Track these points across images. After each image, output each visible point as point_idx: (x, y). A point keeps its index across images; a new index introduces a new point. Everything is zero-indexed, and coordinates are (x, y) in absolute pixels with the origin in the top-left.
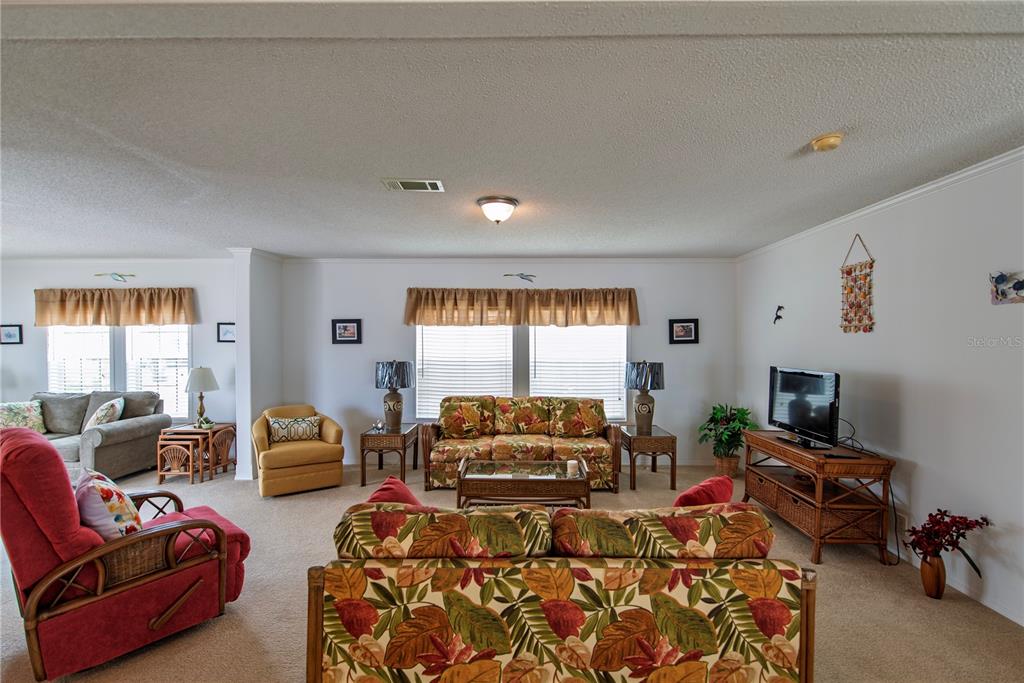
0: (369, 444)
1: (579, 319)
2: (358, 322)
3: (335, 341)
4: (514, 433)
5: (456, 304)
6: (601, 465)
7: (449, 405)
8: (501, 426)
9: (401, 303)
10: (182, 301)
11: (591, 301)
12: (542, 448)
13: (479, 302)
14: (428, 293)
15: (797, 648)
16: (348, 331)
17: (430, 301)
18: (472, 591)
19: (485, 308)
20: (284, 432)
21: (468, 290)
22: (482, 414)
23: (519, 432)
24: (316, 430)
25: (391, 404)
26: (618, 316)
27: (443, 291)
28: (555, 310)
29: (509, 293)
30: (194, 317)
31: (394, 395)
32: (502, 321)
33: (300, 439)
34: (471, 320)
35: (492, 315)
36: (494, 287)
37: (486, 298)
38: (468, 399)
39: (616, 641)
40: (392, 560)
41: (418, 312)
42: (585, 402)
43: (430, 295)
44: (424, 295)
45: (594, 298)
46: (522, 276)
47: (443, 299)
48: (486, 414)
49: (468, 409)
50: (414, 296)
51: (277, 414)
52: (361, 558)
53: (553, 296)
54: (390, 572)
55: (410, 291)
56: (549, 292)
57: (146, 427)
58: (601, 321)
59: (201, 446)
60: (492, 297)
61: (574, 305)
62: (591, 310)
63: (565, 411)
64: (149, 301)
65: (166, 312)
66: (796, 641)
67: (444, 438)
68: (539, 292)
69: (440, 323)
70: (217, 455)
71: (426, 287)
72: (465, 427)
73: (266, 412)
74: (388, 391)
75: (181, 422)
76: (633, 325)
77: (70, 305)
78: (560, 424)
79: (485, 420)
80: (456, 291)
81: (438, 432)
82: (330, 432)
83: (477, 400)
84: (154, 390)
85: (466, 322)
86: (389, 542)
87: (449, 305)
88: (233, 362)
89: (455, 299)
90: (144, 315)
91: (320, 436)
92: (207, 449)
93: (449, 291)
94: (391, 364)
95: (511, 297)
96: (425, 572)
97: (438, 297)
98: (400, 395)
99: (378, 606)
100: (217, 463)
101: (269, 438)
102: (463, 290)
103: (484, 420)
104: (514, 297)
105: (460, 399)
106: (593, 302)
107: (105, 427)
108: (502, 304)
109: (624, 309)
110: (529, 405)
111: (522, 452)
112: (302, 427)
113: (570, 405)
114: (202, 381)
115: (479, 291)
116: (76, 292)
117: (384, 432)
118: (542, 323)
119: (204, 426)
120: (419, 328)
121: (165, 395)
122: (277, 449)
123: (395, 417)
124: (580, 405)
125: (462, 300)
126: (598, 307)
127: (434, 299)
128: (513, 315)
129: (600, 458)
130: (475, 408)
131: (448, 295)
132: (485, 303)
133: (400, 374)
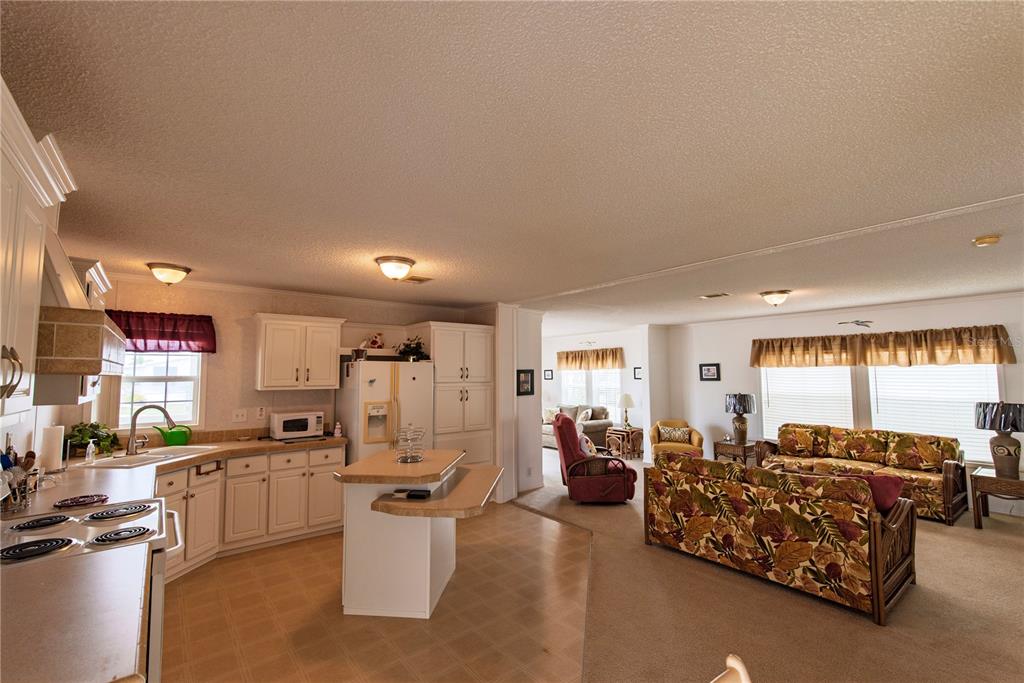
0: (720, 450)
1: (926, 358)
2: (717, 366)
3: (702, 379)
4: (845, 458)
5: (792, 349)
6: (928, 495)
7: (785, 430)
8: (832, 450)
9: (747, 351)
10: (616, 354)
11: (941, 341)
12: (861, 470)
13: (814, 348)
14: (768, 343)
15: (867, 551)
16: (712, 372)
17: (771, 348)
18: (700, 487)
19: (820, 352)
20: (667, 436)
21: (804, 338)
22: (816, 439)
23: (851, 457)
24: (687, 437)
25: (737, 424)
26: (977, 354)
27: (781, 340)
28: (895, 351)
29: (843, 339)
30: (623, 365)
31: (740, 419)
32: (839, 363)
33: (677, 441)
34: (808, 362)
35: (828, 358)
36: (828, 335)
37: (820, 343)
38: (804, 427)
39: (764, 523)
40: (672, 470)
41: (762, 357)
42: (923, 438)
43: (770, 345)
44: (765, 343)
45: (944, 338)
46: (857, 323)
47: (781, 347)
48: (820, 439)
49: (801, 434)
50: (757, 345)
51: (665, 424)
52: (661, 467)
53: (891, 339)
54: (670, 473)
55: (754, 341)
56: (886, 336)
57: (600, 426)
58: (953, 359)
59: (626, 440)
60: (826, 343)
61: (918, 345)
62: (942, 349)
63: (899, 444)
64: (601, 355)
65: (610, 360)
66: (866, 547)
67: (780, 454)
68: (877, 337)
69: (779, 364)
70: (634, 446)
71: (768, 337)
72: (798, 447)
73: (658, 423)
74: (735, 415)
75: (617, 425)
76: (1005, 363)
77: (570, 359)
78: (894, 456)
79: (819, 444)
80: (793, 339)
81: (774, 448)
82: (695, 439)
83: (812, 428)
84: (605, 406)
85: (803, 364)
86: (672, 464)
87: (786, 351)
88: (641, 393)
89: (792, 346)
90: (600, 363)
91: (690, 441)
92: (628, 441)
93: (787, 340)
94: (735, 396)
95: (845, 342)
96: (683, 477)
97: (777, 345)
98: (745, 418)
99: (666, 485)
100: (634, 451)
101: (658, 437)
102: (798, 339)
103: (816, 443)
104: (848, 342)
105: (797, 426)
106: (944, 342)
107: (586, 423)
108: (836, 347)
109: (987, 347)
110: (864, 436)
111: (840, 471)
112: (678, 434)
113: (905, 440)
114: (627, 402)
115: (813, 339)
116: (572, 353)
117: (733, 443)
118: (880, 363)
119: (628, 428)
120: (763, 369)
121: (610, 410)
122: (662, 444)
123: (742, 434)
124: (916, 440)
125: (797, 346)
126: (950, 347)
127: (773, 347)
128: (849, 357)
129: (927, 488)
130: (808, 434)
131: (786, 344)
132: (820, 348)
133: (742, 404)
